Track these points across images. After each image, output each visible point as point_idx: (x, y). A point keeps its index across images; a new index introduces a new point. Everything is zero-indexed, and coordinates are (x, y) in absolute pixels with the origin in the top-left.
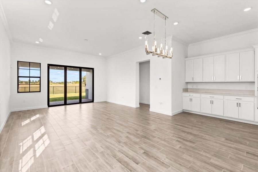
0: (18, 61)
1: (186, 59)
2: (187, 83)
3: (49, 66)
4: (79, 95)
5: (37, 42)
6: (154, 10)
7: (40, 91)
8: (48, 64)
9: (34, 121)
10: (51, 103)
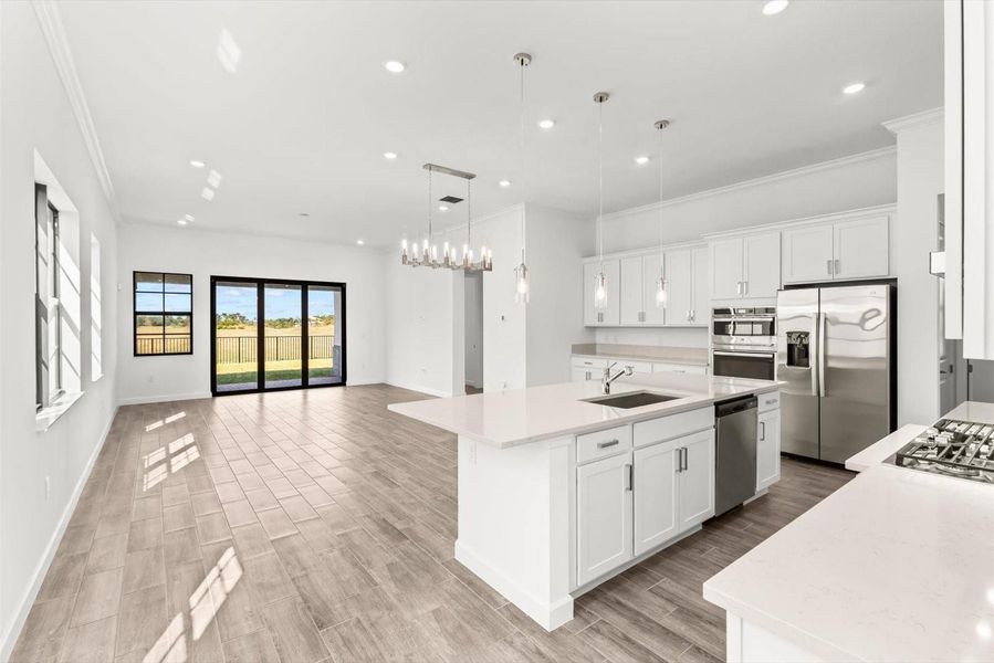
0: (134, 273)
1: (587, 260)
2: (592, 329)
3: (215, 280)
4: (300, 368)
5: (182, 223)
6: (430, 167)
7: (191, 353)
8: (212, 277)
9: (174, 424)
10: (220, 388)
